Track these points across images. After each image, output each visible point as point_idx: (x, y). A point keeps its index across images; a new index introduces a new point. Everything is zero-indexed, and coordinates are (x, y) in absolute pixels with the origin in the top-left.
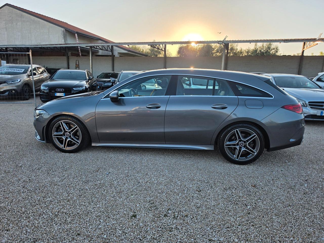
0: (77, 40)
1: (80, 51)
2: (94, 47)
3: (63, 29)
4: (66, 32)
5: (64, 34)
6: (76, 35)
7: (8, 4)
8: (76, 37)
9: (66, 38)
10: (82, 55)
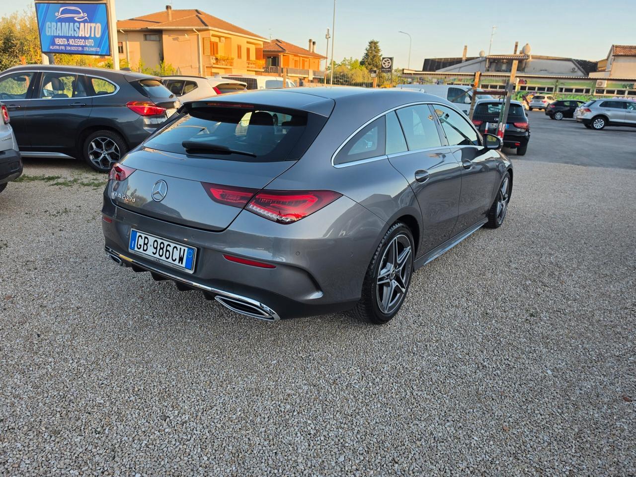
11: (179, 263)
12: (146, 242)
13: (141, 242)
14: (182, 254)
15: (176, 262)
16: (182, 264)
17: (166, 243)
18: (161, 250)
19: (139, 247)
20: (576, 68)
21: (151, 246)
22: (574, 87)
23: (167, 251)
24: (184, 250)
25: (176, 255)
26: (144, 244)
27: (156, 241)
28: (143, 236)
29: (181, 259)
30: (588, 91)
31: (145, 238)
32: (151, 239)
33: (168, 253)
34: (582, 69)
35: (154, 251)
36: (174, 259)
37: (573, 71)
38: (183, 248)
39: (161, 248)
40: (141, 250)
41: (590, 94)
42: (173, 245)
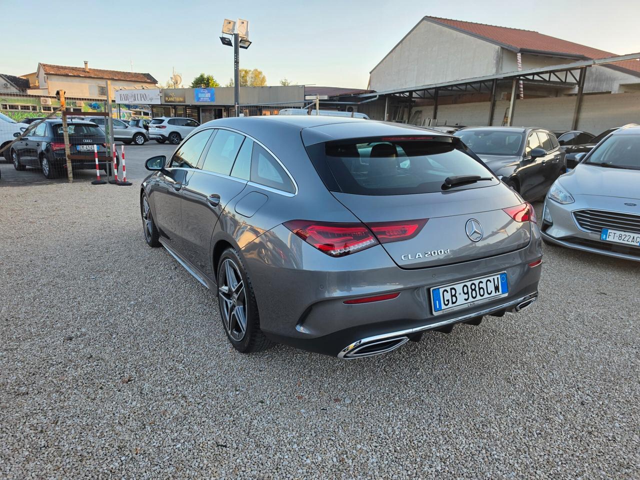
0: (520, 65)
1: (522, 89)
2: (528, 77)
3: (497, 47)
4: (503, 53)
5: (498, 57)
6: (518, 57)
7: (427, 16)
8: (518, 60)
9: (500, 65)
10: (526, 96)
11: (496, 293)
12: (453, 294)
13: (448, 296)
14: (496, 283)
15: (493, 294)
16: (499, 292)
17: (477, 282)
18: (474, 292)
19: (446, 303)
20: (9, 84)
21: (460, 294)
22: (19, 104)
23: (480, 289)
24: (498, 278)
25: (491, 287)
26: (452, 296)
27: (465, 286)
28: (448, 289)
29: (497, 288)
30: (34, 108)
31: (451, 289)
32: (459, 287)
33: (482, 290)
34: (14, 84)
35: (466, 297)
36: (489, 292)
37: (6, 86)
38: (495, 277)
39: (473, 290)
40: (450, 305)
41: (38, 111)
42: (484, 280)
